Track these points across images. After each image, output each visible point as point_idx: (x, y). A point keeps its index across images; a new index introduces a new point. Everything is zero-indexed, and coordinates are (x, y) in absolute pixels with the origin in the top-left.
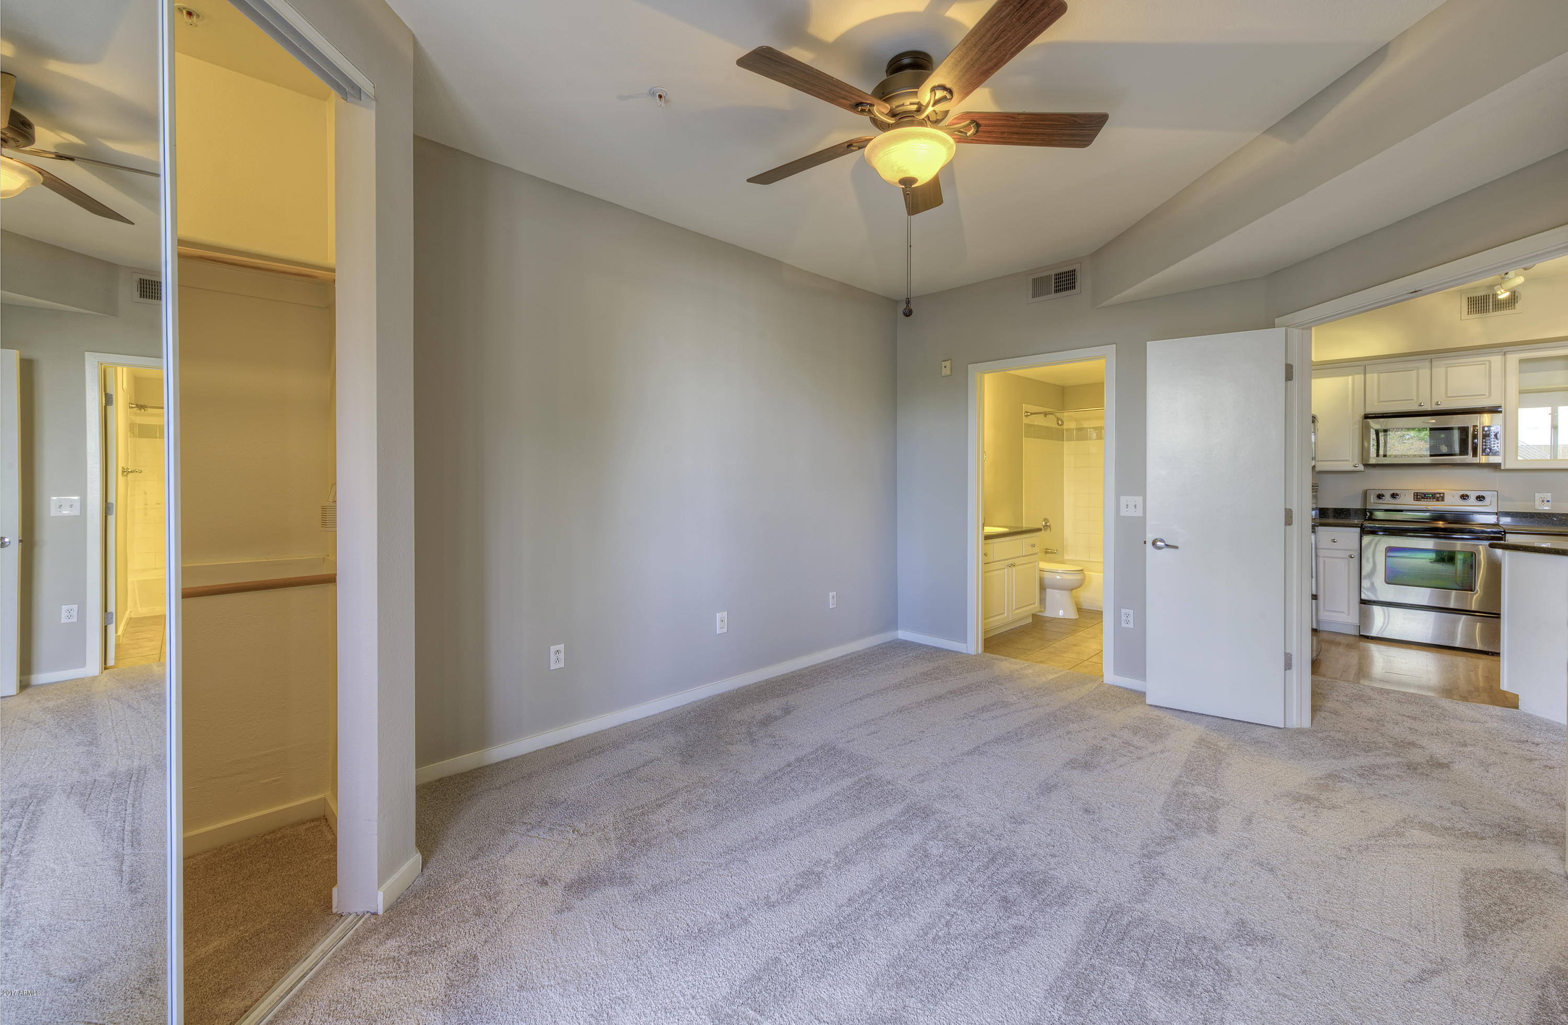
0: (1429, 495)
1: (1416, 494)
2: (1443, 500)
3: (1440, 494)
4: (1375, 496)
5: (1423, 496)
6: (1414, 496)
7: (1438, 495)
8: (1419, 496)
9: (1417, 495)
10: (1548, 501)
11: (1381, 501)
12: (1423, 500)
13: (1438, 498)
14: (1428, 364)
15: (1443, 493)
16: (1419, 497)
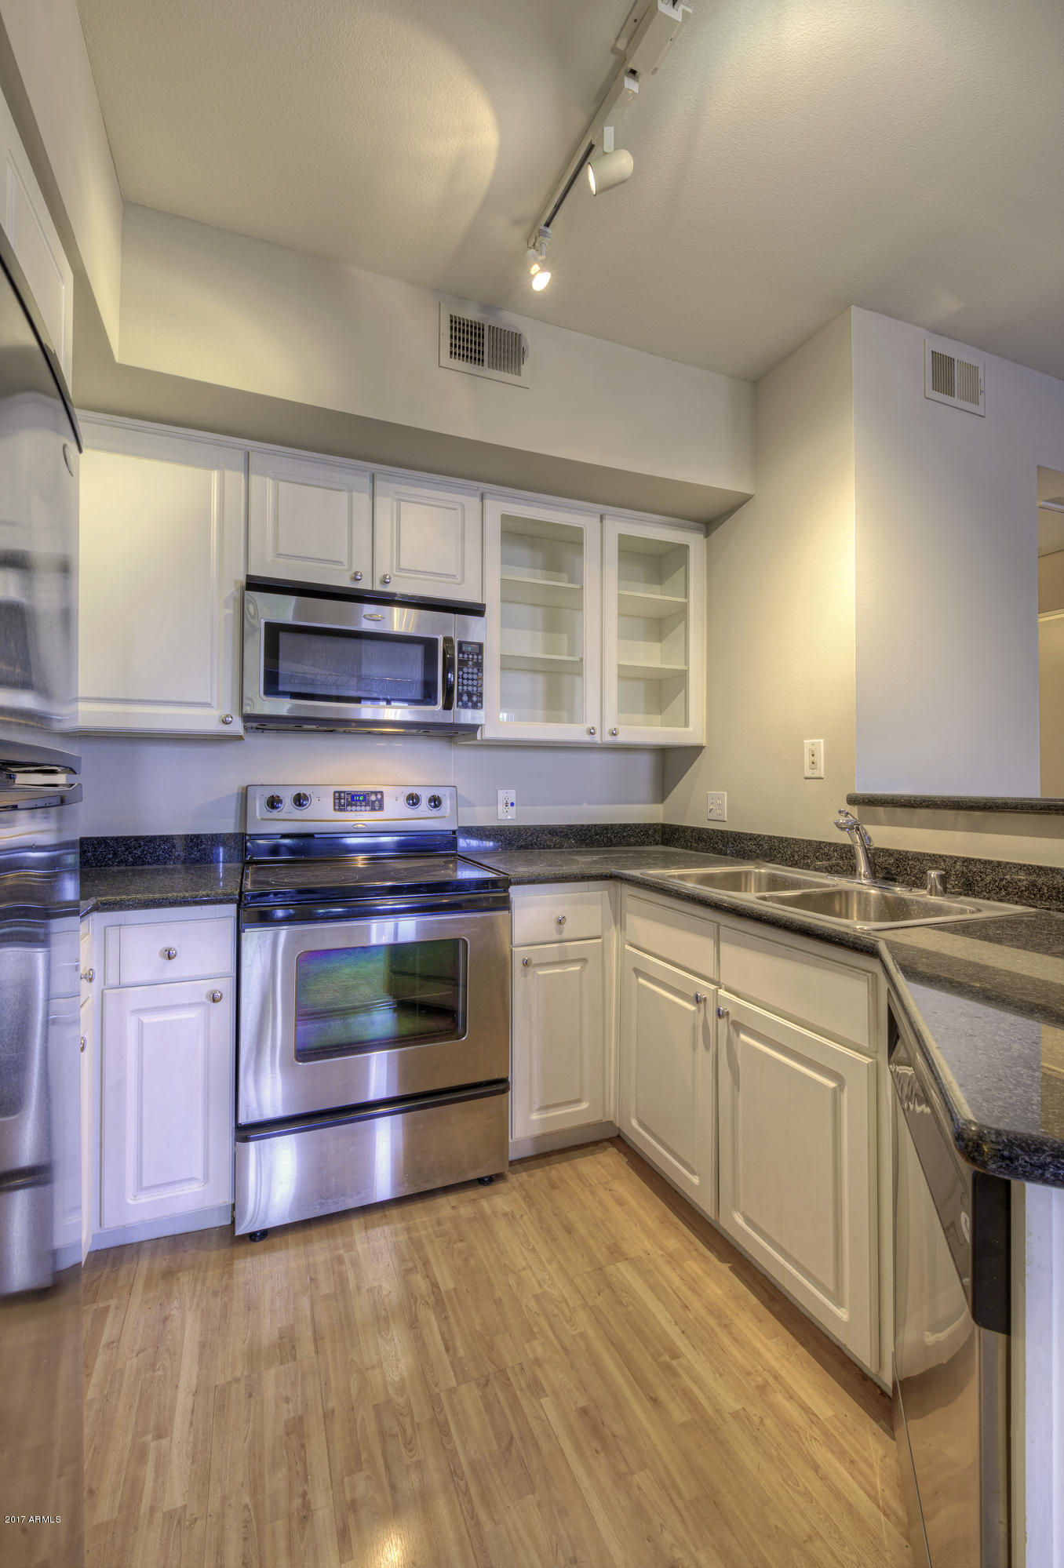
0: (359, 796)
1: (337, 795)
2: (381, 808)
3: (376, 793)
4: (264, 801)
5: (349, 800)
6: (335, 799)
7: (373, 798)
8: (347, 800)
9: (340, 798)
10: (512, 804)
11: (275, 814)
12: (349, 808)
13: (373, 802)
14: (366, 482)
15: (382, 793)
16: (342, 801)
